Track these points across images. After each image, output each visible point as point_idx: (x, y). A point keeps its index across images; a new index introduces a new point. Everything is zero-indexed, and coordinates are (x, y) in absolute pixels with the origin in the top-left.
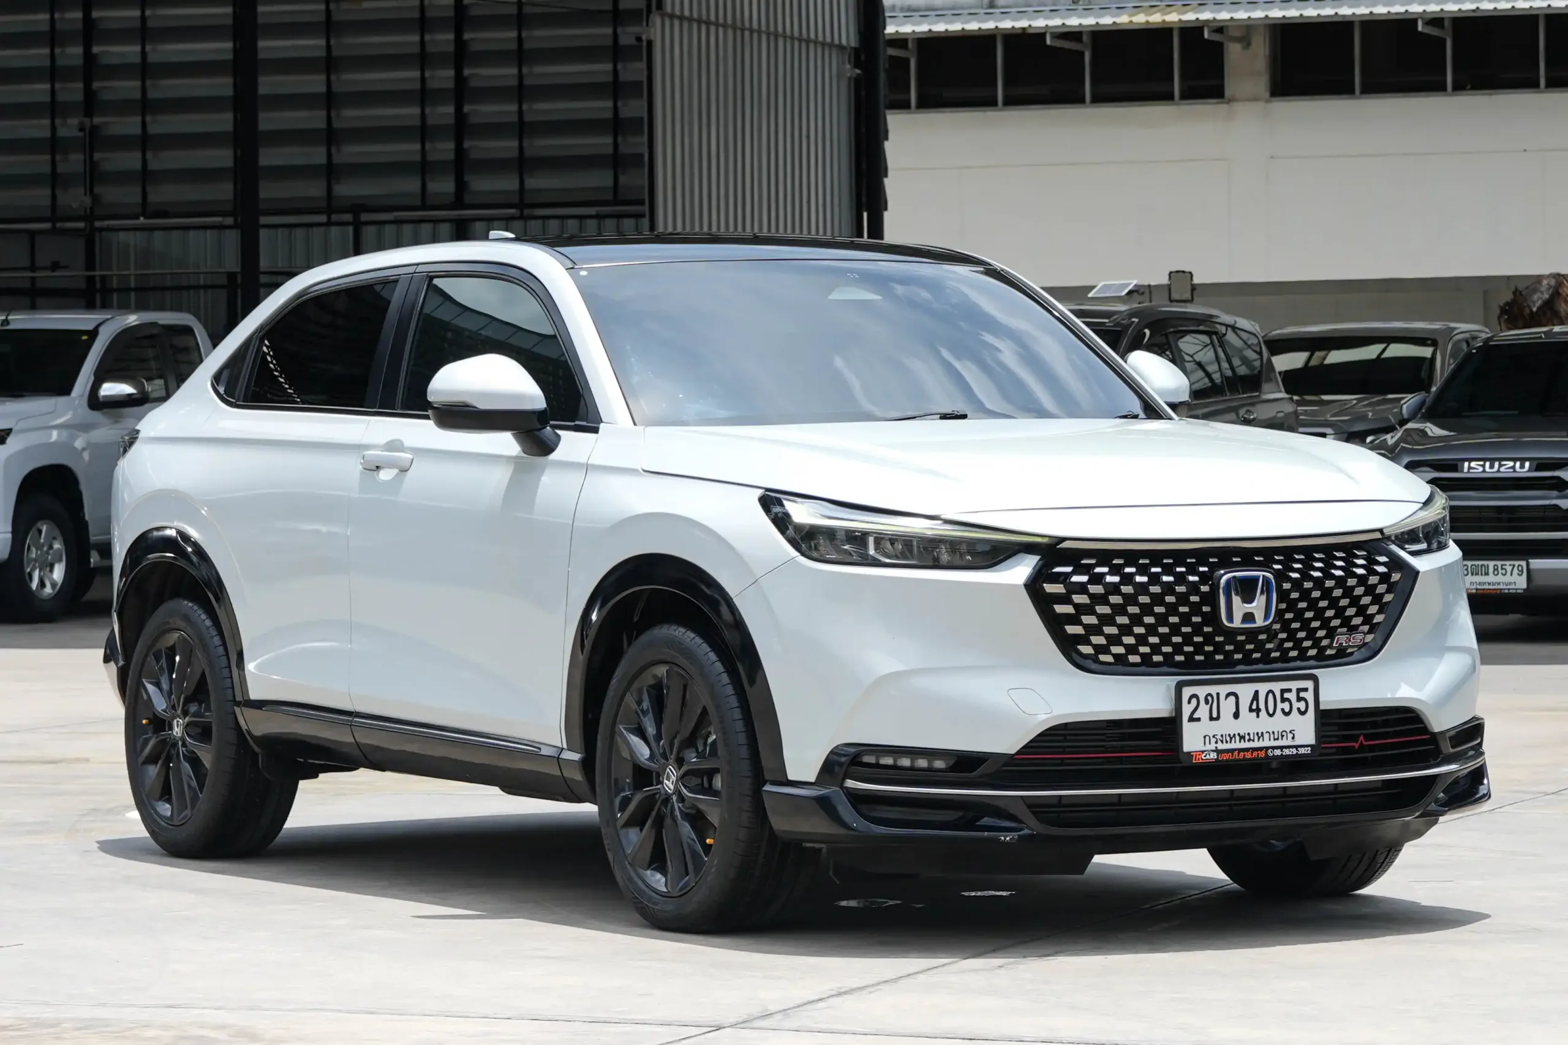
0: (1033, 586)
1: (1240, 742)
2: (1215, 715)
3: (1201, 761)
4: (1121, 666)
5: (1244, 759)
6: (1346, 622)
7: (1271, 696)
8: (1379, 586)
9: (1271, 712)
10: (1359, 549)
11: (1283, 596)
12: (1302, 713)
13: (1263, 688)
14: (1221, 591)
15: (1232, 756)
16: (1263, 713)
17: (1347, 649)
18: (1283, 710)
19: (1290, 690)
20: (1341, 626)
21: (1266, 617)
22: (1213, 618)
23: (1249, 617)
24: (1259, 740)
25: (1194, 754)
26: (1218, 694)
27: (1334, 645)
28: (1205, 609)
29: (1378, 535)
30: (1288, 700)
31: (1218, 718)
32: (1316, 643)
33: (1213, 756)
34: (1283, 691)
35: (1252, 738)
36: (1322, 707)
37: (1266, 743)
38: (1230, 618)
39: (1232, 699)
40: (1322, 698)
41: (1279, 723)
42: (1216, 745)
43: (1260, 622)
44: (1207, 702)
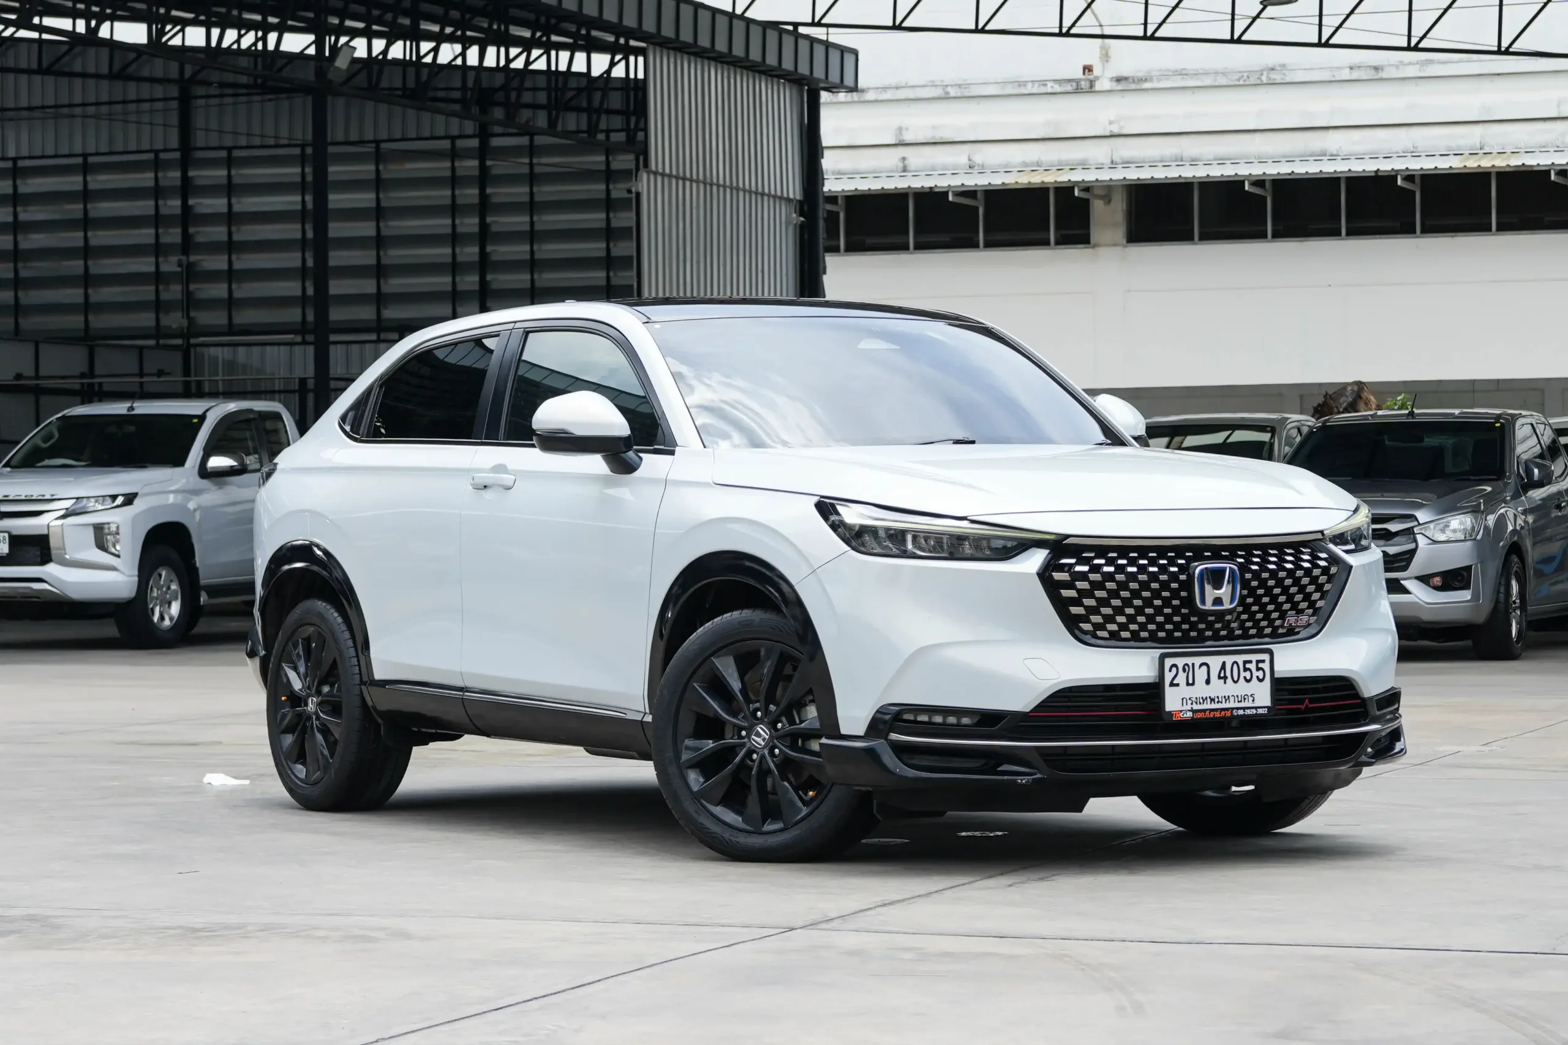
0: (1044, 575)
1: (1211, 703)
2: (1191, 681)
3: (1179, 719)
4: (1115, 640)
5: (1214, 718)
6: (1295, 606)
7: (1235, 666)
8: (1321, 577)
9: (1236, 679)
10: (1305, 547)
11: (1245, 584)
12: (1261, 680)
13: (1229, 659)
14: (1196, 580)
15: (1205, 715)
16: (1229, 680)
17: (1295, 629)
18: (1245, 678)
19: (1250, 662)
20: (1291, 609)
21: (1232, 602)
22: (1189, 602)
23: (1218, 601)
24: (1226, 702)
25: (1174, 713)
26: (1193, 664)
27: (1285, 625)
28: (1183, 594)
29: (1319, 536)
30: (1249, 670)
31: (1193, 684)
32: (1271, 623)
33: (1190, 714)
34: (1245, 662)
35: (1220, 700)
36: (1276, 676)
37: (1232, 704)
38: (1203, 602)
39: (1204, 668)
40: (1276, 668)
41: (1242, 688)
42: (1192, 706)
43: (1227, 606)
44: (1184, 670)
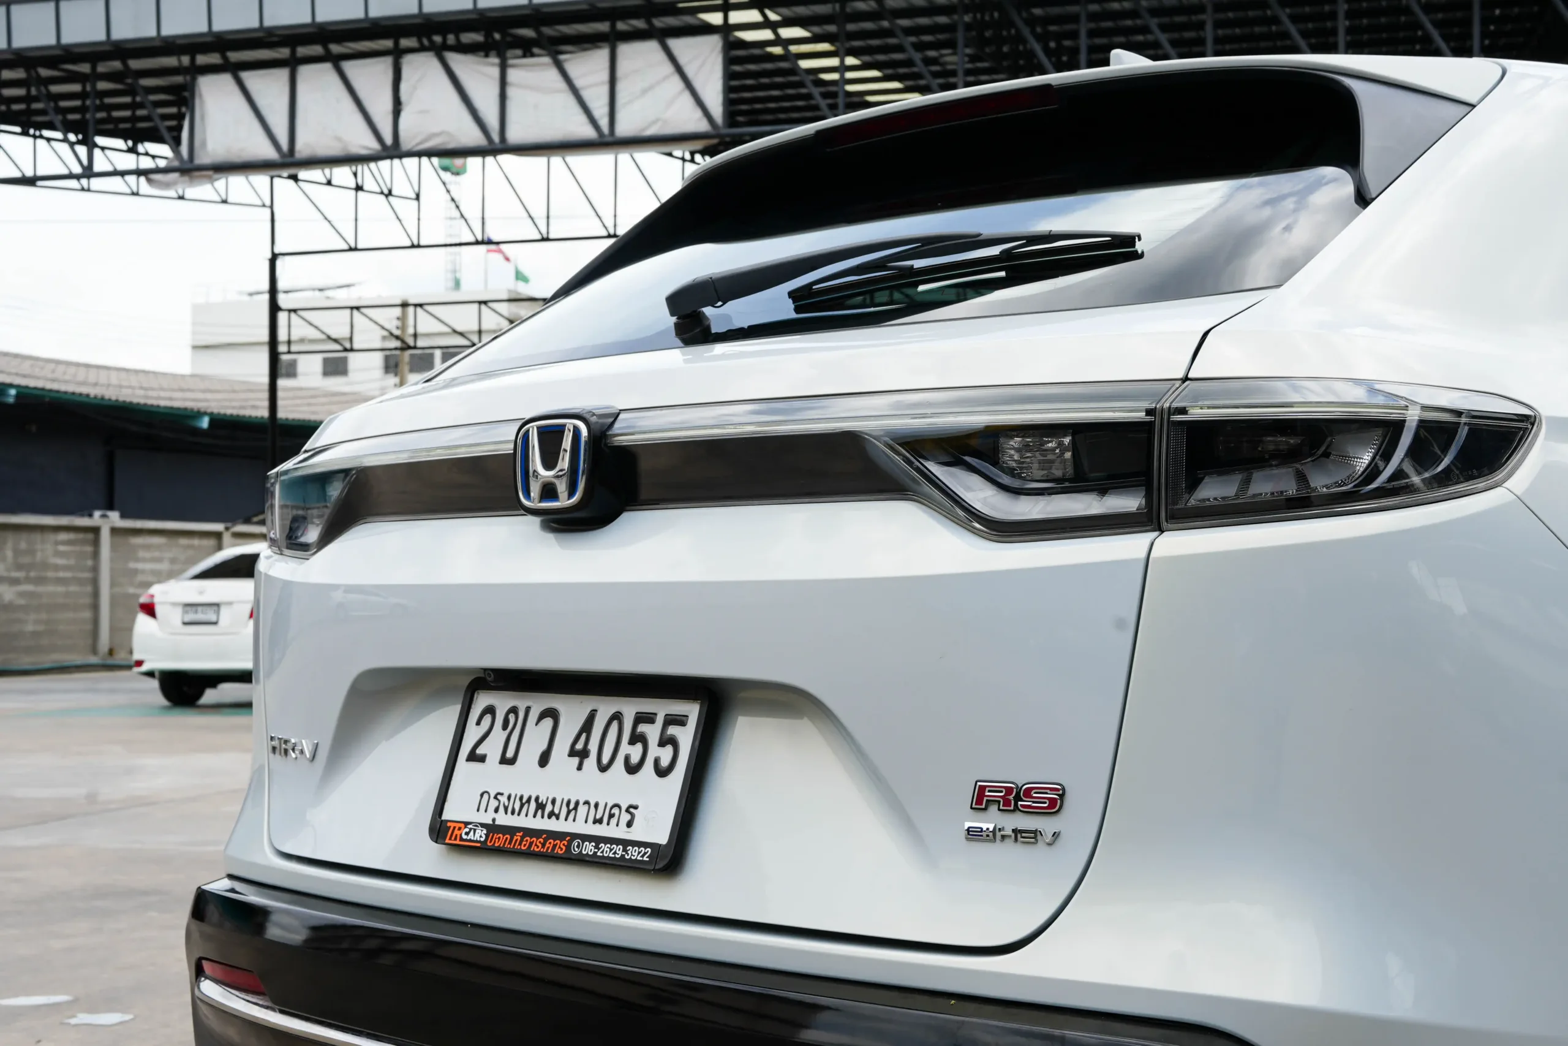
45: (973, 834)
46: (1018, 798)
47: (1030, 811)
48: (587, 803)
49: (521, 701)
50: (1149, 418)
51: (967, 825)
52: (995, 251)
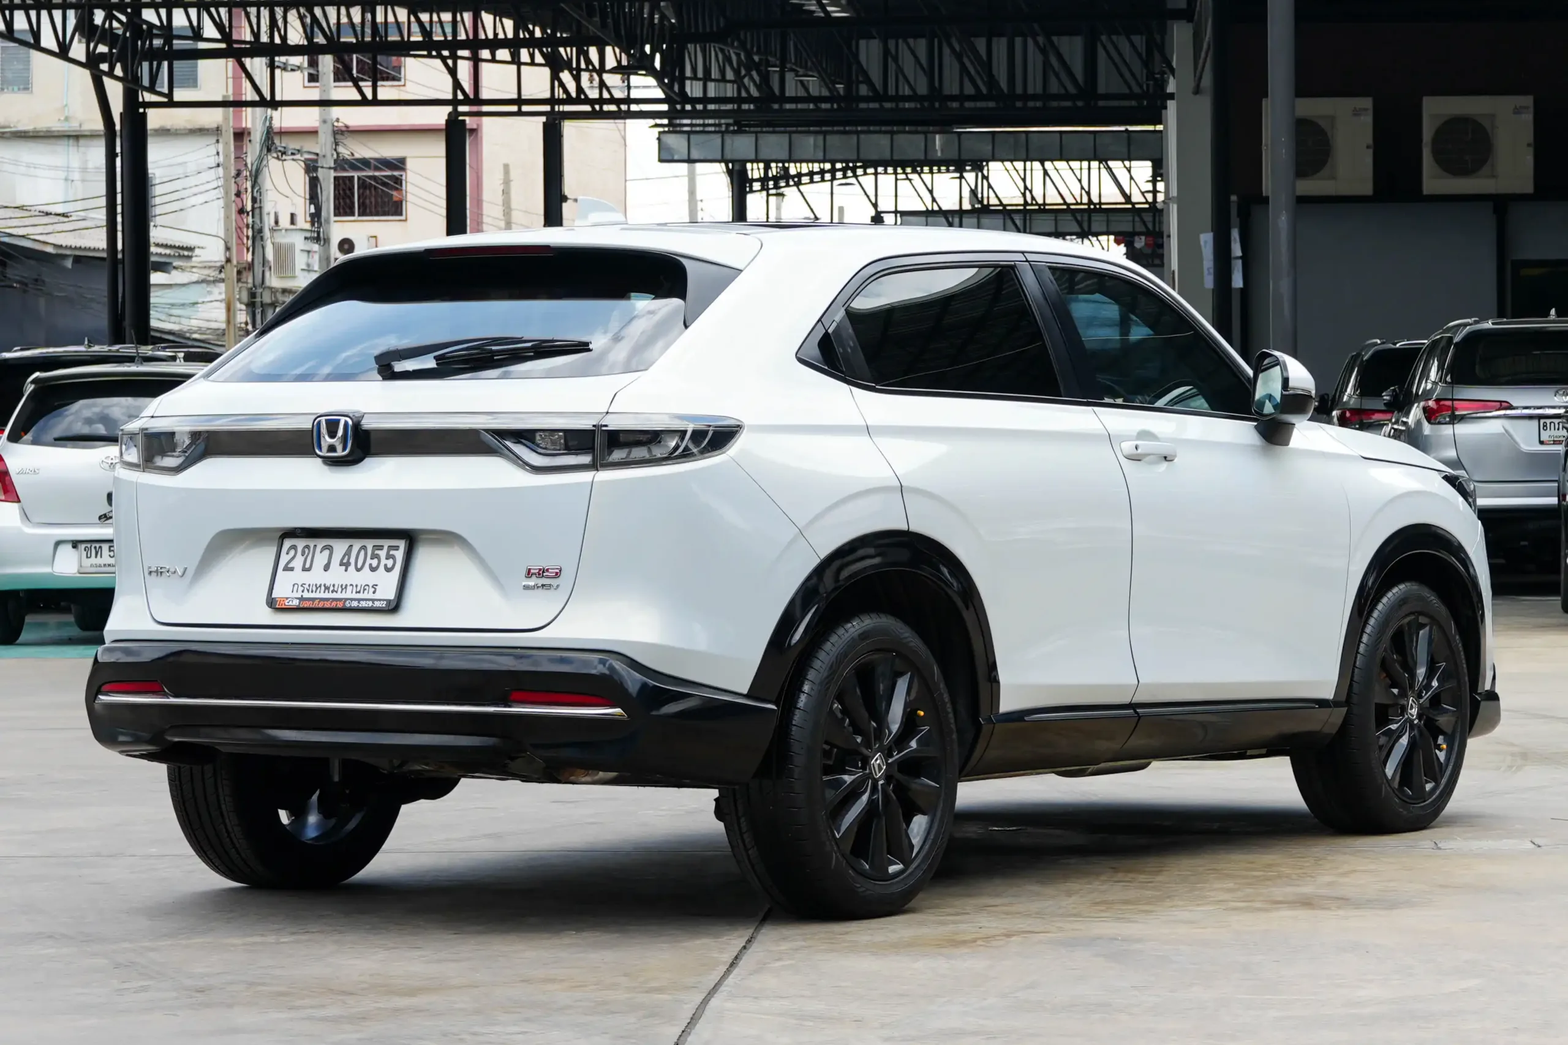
45: (526, 587)
46: (543, 572)
47: (548, 577)
48: (351, 585)
49: (311, 542)
50: (594, 428)
51: (524, 583)
52: (529, 344)
